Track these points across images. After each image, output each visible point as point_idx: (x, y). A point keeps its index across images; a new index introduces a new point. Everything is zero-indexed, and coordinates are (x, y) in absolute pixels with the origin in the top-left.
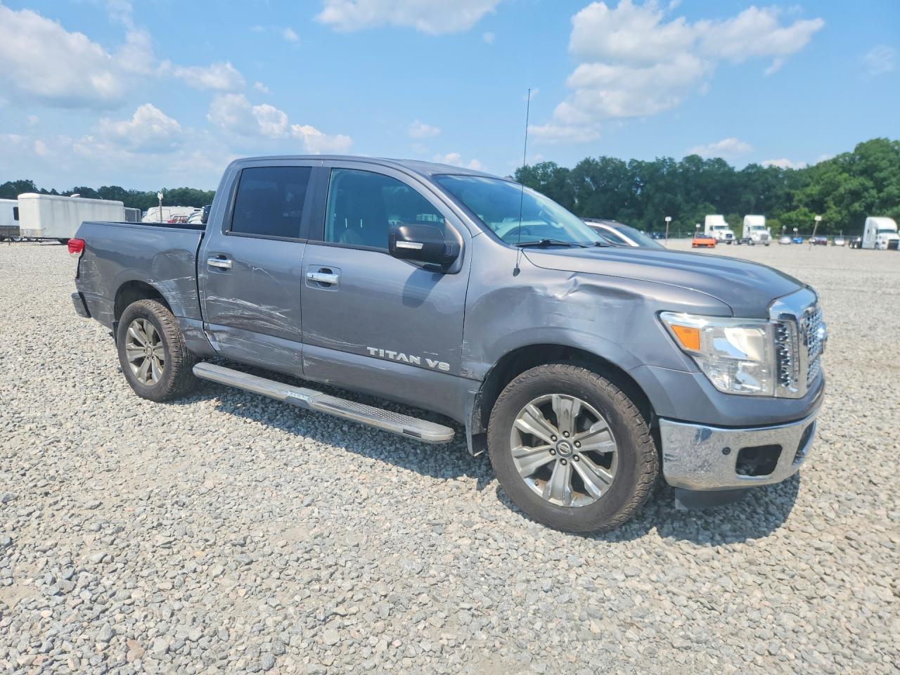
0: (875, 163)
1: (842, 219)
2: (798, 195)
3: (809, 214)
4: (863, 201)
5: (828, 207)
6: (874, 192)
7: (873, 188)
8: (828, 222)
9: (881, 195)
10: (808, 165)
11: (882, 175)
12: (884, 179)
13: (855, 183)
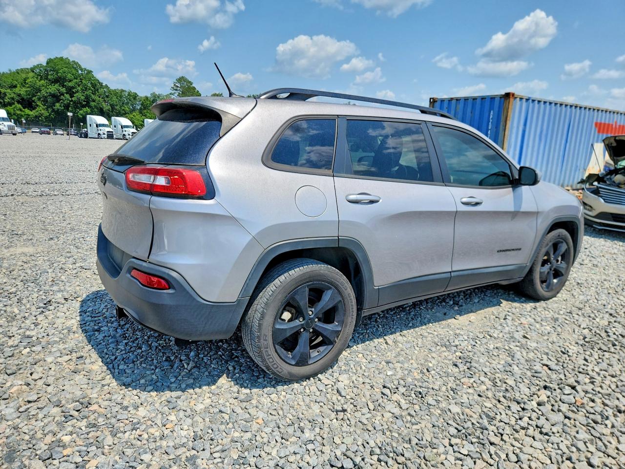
0: (64, 75)
1: (50, 115)
2: (10, 94)
3: (23, 110)
4: (62, 103)
5: (37, 105)
6: (67, 96)
7: (67, 93)
8: (40, 116)
9: (73, 99)
10: (10, 70)
11: (70, 84)
12: (73, 88)
13: (53, 89)
